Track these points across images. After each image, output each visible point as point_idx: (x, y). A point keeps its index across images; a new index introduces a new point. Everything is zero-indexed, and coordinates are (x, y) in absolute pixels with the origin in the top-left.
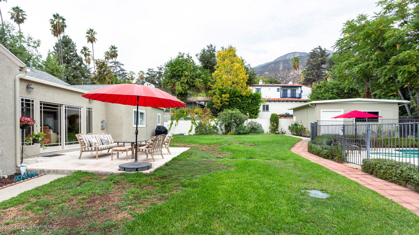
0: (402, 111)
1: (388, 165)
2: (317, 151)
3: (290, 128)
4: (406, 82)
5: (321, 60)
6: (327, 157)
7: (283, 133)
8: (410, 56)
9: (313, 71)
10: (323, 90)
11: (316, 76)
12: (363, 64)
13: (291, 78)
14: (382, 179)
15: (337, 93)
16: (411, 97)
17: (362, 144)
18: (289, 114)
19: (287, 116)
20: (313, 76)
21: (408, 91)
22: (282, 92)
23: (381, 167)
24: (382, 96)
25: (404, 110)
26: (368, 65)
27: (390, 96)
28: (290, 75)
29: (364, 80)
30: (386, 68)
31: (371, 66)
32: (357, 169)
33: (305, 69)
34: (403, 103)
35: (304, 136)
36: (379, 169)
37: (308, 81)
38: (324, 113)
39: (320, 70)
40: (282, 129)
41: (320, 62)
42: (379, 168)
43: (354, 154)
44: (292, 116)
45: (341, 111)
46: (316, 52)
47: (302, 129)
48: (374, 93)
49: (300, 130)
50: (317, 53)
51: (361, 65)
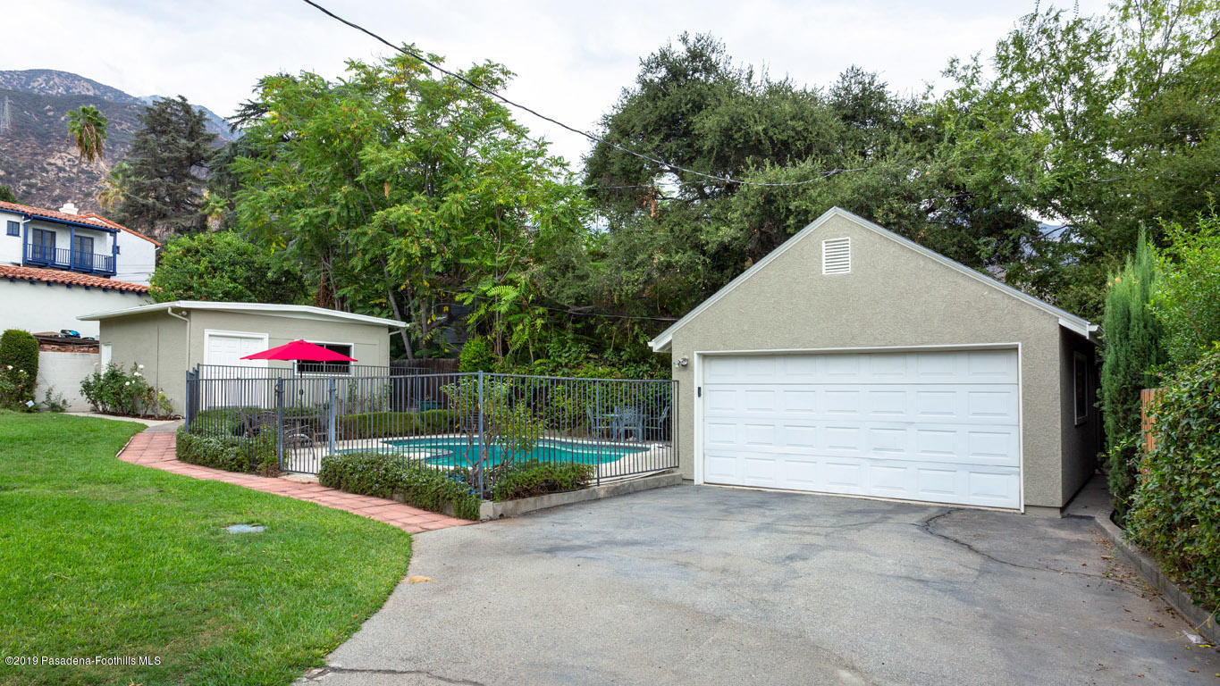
0: (397, 346)
1: (366, 463)
2: (209, 452)
3: (87, 387)
4: (404, 277)
5: (189, 150)
6: (237, 466)
7: (54, 408)
8: (409, 219)
9: (158, 179)
10: (204, 263)
11: (167, 200)
12: (315, 209)
13: (52, 175)
14: (356, 493)
15: (248, 278)
16: (412, 313)
17: (316, 431)
18: (77, 335)
19: (68, 341)
20: (157, 198)
21: (407, 297)
22: (30, 241)
23: (354, 469)
24: (358, 305)
25: (401, 345)
26: (328, 215)
27: (373, 306)
28: (50, 164)
29: (317, 252)
30: (365, 234)
31: (335, 219)
32: (309, 483)
33: (125, 165)
34: (398, 328)
35: (146, 417)
36: (351, 474)
37: (140, 213)
38: (215, 341)
39: (183, 184)
40: (49, 394)
41: (184, 154)
42: (352, 471)
43: (298, 457)
44: (92, 345)
45: (261, 339)
46: (171, 114)
47: (140, 391)
48: (341, 293)
49: (130, 395)
50: (174, 118)
51: (310, 211)
